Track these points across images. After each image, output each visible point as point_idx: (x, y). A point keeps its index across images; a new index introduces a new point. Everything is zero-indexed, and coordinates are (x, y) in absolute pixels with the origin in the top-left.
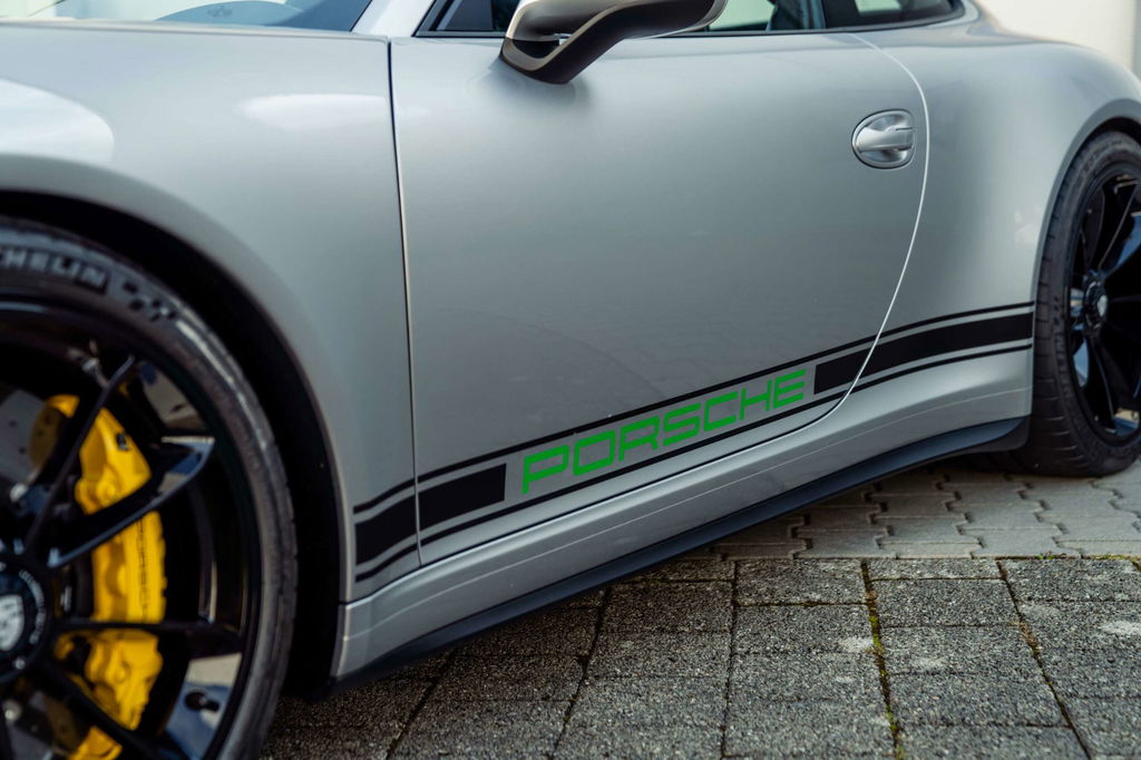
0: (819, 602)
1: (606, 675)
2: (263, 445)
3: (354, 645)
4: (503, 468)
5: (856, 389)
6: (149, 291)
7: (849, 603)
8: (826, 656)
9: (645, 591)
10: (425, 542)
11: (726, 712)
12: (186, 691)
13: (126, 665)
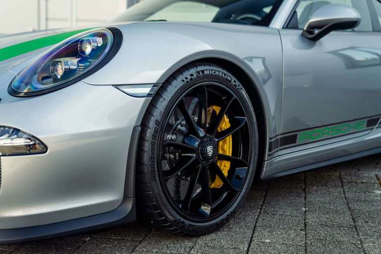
0: (365, 182)
1: (311, 193)
2: (255, 120)
3: (266, 171)
4: (296, 135)
5: (377, 128)
6: (238, 83)
7: (374, 183)
8: (370, 194)
9: (316, 177)
10: (280, 150)
11: (347, 202)
12: (235, 174)
13: (225, 166)
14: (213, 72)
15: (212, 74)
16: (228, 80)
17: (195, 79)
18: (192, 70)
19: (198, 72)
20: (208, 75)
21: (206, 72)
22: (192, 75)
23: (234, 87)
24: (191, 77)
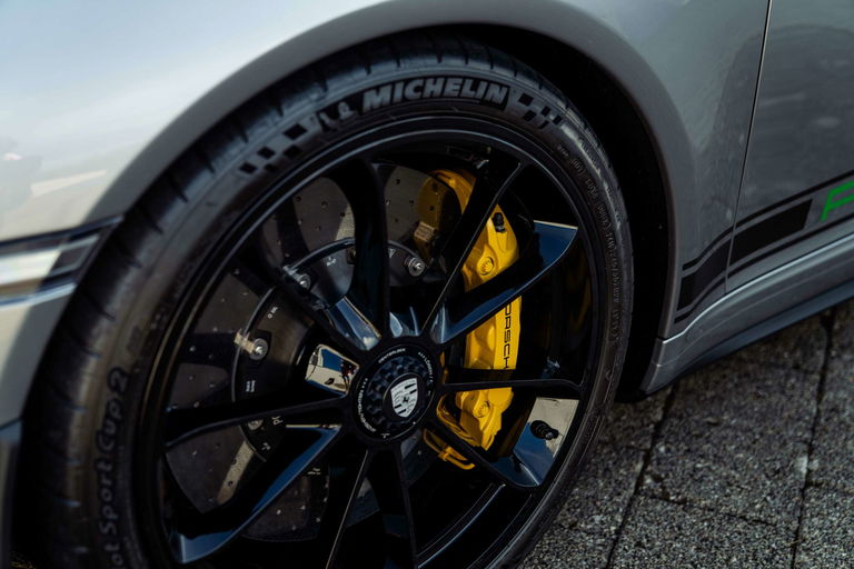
4: (810, 202)
6: (542, 99)
10: (732, 274)
13: (488, 404)
14: (410, 92)
15: (404, 98)
16: (491, 104)
17: (315, 143)
18: (296, 106)
19: (332, 110)
20: (382, 111)
21: (371, 100)
22: (296, 131)
23: (526, 124)
24: (288, 143)
